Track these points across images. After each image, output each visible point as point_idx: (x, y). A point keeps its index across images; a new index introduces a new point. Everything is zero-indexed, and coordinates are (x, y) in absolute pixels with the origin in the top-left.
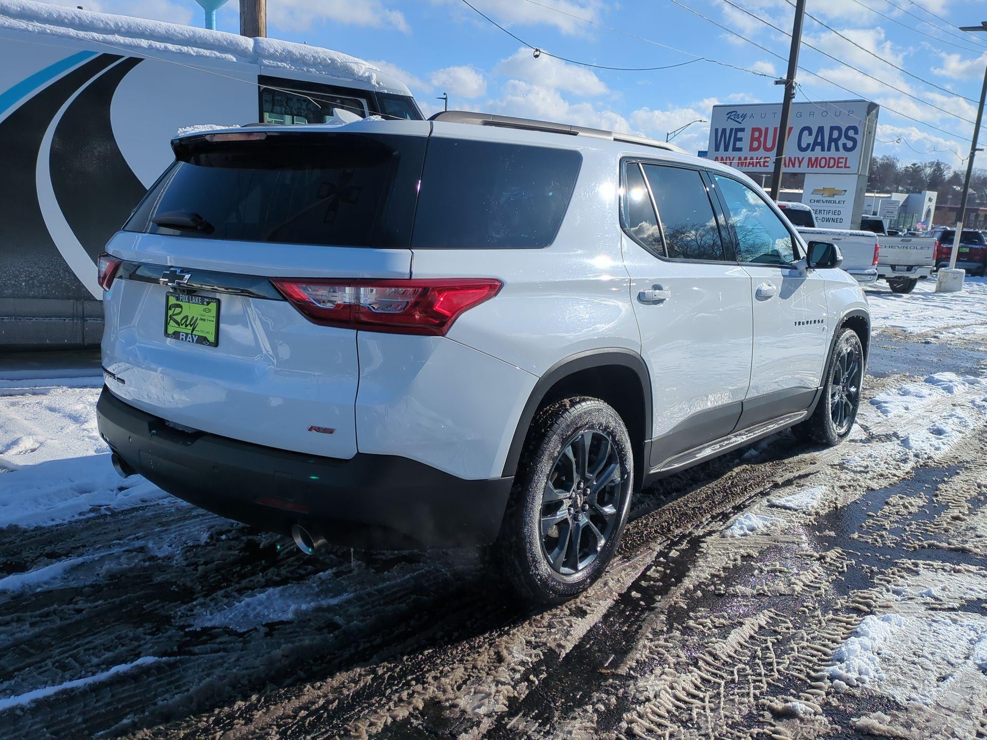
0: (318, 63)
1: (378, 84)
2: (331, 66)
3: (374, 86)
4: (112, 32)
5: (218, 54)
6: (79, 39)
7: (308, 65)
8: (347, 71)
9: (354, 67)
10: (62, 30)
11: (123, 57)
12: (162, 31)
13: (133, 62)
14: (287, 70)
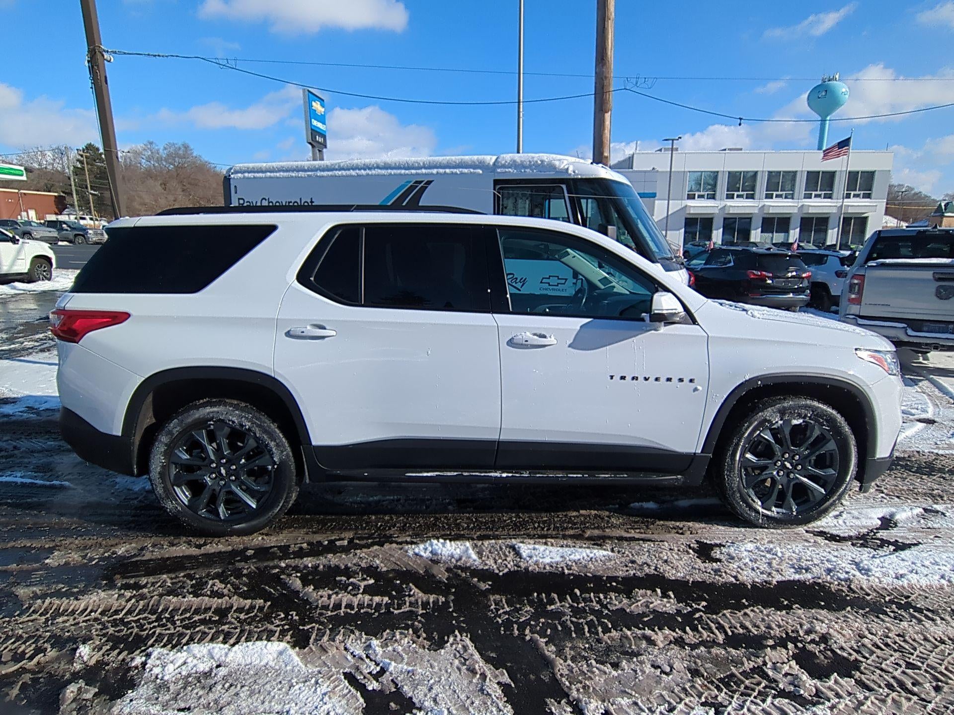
0: (533, 165)
1: (574, 172)
2: (542, 166)
3: (570, 174)
4: (420, 168)
5: (472, 170)
6: (405, 175)
7: (525, 167)
8: (551, 167)
9: (557, 163)
10: (399, 171)
11: (423, 181)
12: (445, 162)
13: (429, 183)
14: (512, 173)
